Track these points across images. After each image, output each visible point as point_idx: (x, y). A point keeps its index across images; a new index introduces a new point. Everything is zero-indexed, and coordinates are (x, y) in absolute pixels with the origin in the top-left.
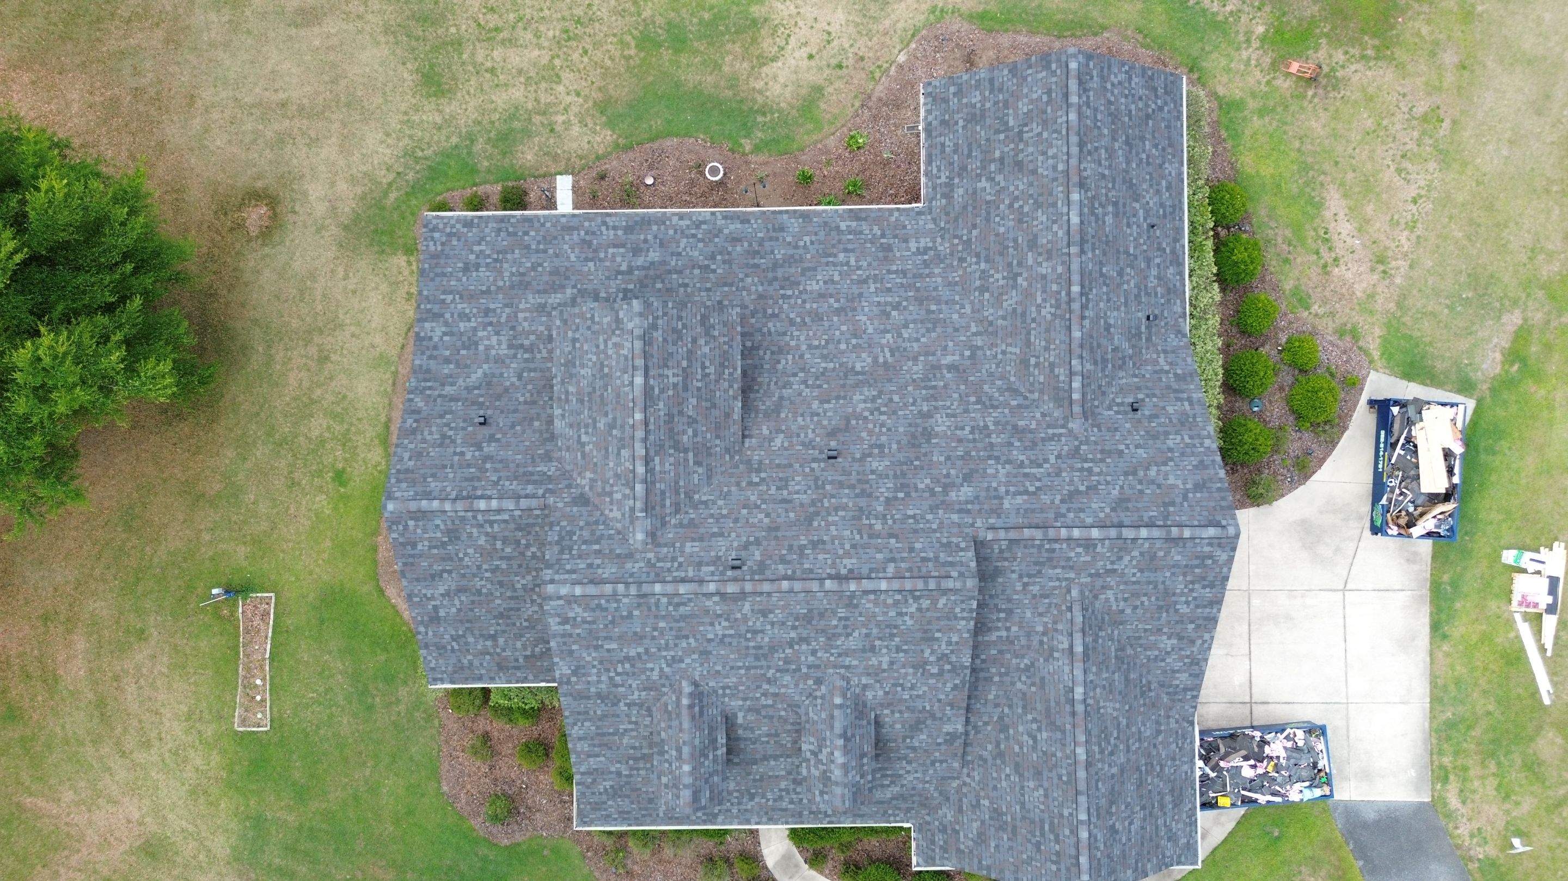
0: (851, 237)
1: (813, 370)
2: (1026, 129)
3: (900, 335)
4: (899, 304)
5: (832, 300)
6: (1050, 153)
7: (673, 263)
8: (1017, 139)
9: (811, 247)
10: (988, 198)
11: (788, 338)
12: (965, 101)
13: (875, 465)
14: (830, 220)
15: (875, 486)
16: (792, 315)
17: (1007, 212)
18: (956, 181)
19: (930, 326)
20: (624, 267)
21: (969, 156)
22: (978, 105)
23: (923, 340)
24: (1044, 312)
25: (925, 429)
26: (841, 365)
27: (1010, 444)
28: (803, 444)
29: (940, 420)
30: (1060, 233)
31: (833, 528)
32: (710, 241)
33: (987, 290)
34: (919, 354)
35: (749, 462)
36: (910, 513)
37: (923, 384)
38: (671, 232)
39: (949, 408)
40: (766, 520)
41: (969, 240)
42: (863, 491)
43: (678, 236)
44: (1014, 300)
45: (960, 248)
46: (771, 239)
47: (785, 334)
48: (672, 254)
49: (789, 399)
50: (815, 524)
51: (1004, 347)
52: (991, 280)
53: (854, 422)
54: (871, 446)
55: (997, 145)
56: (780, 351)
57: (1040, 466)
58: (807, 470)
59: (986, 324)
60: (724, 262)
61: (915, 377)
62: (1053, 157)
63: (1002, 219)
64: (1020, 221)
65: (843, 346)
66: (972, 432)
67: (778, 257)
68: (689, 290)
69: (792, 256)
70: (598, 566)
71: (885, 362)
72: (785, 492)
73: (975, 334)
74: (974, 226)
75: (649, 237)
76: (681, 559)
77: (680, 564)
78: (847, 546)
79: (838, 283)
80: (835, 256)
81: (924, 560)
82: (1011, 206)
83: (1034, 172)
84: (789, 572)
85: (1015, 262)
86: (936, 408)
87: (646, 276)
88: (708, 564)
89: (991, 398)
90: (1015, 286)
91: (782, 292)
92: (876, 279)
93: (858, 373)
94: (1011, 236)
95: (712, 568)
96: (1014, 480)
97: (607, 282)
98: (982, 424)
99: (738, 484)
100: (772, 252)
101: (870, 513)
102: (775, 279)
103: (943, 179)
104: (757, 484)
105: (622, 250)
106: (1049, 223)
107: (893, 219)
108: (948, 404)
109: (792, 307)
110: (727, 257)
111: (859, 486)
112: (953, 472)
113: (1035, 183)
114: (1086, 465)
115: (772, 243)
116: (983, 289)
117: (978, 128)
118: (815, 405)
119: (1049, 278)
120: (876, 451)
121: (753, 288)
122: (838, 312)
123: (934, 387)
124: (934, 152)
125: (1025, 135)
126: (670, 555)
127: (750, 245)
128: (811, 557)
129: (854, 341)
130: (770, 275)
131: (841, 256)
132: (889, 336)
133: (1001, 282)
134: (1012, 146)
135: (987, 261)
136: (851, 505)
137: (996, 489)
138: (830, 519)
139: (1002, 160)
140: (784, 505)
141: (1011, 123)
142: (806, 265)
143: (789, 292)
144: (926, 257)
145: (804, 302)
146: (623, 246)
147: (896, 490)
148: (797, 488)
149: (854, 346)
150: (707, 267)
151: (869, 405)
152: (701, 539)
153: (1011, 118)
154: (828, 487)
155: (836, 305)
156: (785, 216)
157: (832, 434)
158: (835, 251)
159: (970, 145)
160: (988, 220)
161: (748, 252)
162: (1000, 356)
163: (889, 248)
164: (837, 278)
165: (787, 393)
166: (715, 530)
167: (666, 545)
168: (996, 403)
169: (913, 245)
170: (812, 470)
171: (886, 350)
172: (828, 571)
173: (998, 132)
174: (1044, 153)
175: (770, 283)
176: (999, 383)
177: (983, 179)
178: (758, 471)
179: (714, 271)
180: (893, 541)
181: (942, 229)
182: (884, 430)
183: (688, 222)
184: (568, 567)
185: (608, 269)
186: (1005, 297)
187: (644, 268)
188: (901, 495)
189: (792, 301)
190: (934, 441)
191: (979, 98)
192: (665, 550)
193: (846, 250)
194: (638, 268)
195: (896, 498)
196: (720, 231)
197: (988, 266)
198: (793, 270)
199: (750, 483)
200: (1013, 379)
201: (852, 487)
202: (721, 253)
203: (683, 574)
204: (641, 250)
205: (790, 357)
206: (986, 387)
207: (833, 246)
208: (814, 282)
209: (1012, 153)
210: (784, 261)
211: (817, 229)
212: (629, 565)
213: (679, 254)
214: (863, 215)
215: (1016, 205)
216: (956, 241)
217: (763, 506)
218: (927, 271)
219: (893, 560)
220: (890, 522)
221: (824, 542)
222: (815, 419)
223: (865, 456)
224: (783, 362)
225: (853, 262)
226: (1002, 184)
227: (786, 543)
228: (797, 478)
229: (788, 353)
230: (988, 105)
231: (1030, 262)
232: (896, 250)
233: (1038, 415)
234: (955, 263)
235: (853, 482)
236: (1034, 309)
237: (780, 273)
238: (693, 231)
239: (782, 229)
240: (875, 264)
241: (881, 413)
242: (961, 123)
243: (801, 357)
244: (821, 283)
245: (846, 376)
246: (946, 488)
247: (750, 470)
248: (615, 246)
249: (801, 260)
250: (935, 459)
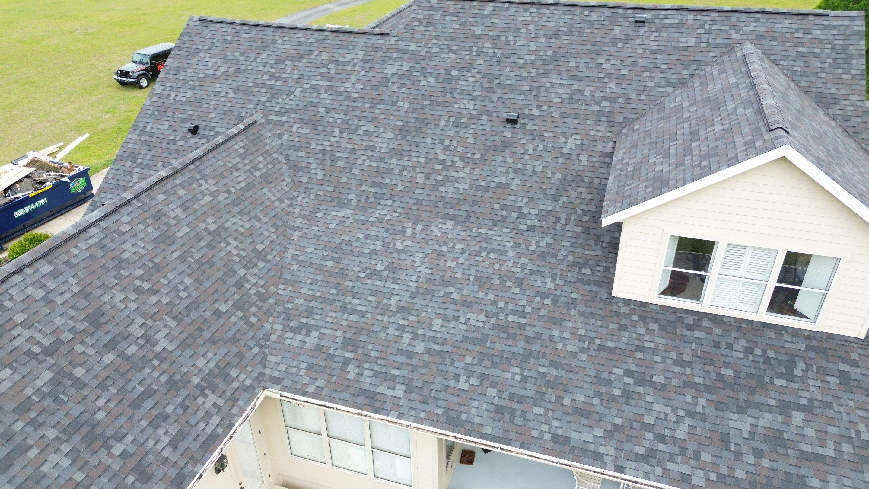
0: (394, 372)
1: (508, 230)
2: (36, 349)
3: (385, 246)
4: (369, 276)
5: (455, 296)
6: (41, 293)
7: (701, 402)
8: (64, 349)
9: (461, 371)
10: (173, 324)
11: (529, 267)
12: (79, 477)
13: (470, 106)
14: (416, 404)
15: (478, 84)
16: (517, 290)
17: (165, 290)
18: (196, 380)
19: (345, 247)
20: (798, 417)
21: (149, 393)
22: (66, 448)
23: (361, 236)
24: (213, 189)
25: (404, 138)
26: (470, 229)
27: (328, 111)
28: (542, 137)
29: (384, 145)
30: (125, 219)
31: (533, 48)
32: (631, 421)
33: (255, 250)
34: (373, 224)
35: (611, 123)
36: (452, 56)
37: (385, 191)
38: (706, 457)
39: (369, 157)
40: (600, 61)
41: (237, 306)
42: (491, 81)
43: (692, 446)
44: (234, 220)
45: (254, 309)
46: (522, 400)
47: (532, 272)
48: (703, 417)
49: (546, 196)
50: (550, 53)
51: (277, 203)
52: (243, 254)
53: (477, 156)
54: (467, 125)
55: (98, 368)
56: (543, 256)
57: (313, 87)
58: (545, 108)
59: (281, 230)
60: (609, 382)
61: (389, 202)
62: (43, 286)
63: (176, 288)
64: (158, 268)
65: (460, 246)
66: (359, 127)
67: (517, 370)
68: (673, 355)
69: (494, 365)
70: (797, 31)
71: (415, 224)
72: (575, 87)
73: (299, 229)
74: (217, 313)
75: (751, 459)
76: (702, 31)
77: (702, 26)
78: (523, 30)
79: (439, 315)
80: (428, 351)
81: (455, 14)
82: (153, 291)
83: (85, 294)
84: (586, 13)
85: (202, 244)
86: (382, 159)
87: (752, 392)
88: (671, 24)
89: (321, 163)
90: (222, 228)
91: (524, 321)
92: (385, 310)
93: (452, 218)
94: (183, 267)
95: (667, 21)
96: (343, 76)
97: (828, 399)
98: (345, 135)
99: (628, 101)
100: (524, 379)
101: (491, 60)
102: (528, 340)
103: (212, 398)
104: (605, 98)
105: (807, 448)
106: (126, 237)
107: (319, 383)
108: (367, 163)
109: (514, 300)
110: (603, 389)
111: (495, 86)
112: (395, 89)
113: (98, 283)
114: (272, 82)
115: (523, 393)
116: (262, 255)
117: (100, 416)
118: (516, 183)
119: (180, 202)
120: (463, 120)
121: (566, 335)
122: (452, 282)
123: (374, 184)
124: (195, 446)
125: (47, 342)
126: (713, 36)
127: (559, 399)
128: (561, 24)
129: (444, 248)
130: (536, 347)
131: (420, 347)
132: (399, 246)
133: (235, 243)
134: (79, 348)
135: (232, 272)
136: (508, 69)
137: (363, 68)
138: (533, 57)
139: (111, 346)
140: (580, 74)
141: (48, 375)
142: (478, 348)
143: (511, 318)
144: (304, 320)
145: (494, 303)
146: (803, 456)
147: (457, 78)
148: (560, 91)
149: (446, 244)
150: (639, 382)
151: (454, 174)
152: (676, 48)
153: (39, 382)
154: (527, 88)
155: (452, 290)
156: (488, 430)
157: (507, 144)
158: (426, 357)
159: (136, 404)
160: (196, 304)
161: (565, 391)
162: (288, 202)
163: (348, 343)
164: (438, 322)
165: (547, 205)
166: (659, 57)
167: (718, 45)
168: (320, 156)
169: (312, 340)
170: (539, 107)
171: (409, 234)
172: (548, 11)
173: (78, 383)
174: (49, 302)
175: (538, 336)
176: (304, 179)
177: (158, 348)
178: (601, 113)
179: (628, 373)
180: (478, 32)
181: (261, 347)
182: (447, 142)
183: (670, 466)
184: (834, 32)
185: (831, 421)
186: (242, 230)
187: (759, 406)
188: (455, 72)
189: (511, 306)
190: (401, 123)
191: (54, 458)
192: (718, 41)
193: (410, 355)
194: (770, 409)
195: (461, 70)
196: (609, 434)
197: (236, 267)
198: (498, 346)
199: (613, 100)
200: (289, 180)
201: (501, 86)
202: (613, 398)
203: (699, 17)
204: (766, 438)
205: (532, 248)
206: (320, 177)
207: (426, 365)
208: (472, 322)
209: (89, 341)
210: (509, 359)
211: (442, 395)
212: (761, 29)
213: (690, 414)
214: (361, 399)
215: (147, 286)
216: (253, 320)
217: (602, 75)
218: (312, 304)
219: (484, 16)
220: (475, 49)
221: (546, 36)
222: (520, 166)
223: (478, 117)
224: (542, 244)
225: (407, 338)
226: (139, 321)
227: (584, 38)
228: (559, 100)
229: (533, 252)
230: (52, 434)
231: (186, 229)
232: (339, 340)
233: (286, 137)
234: (272, 301)
235: (500, 91)
236: (220, 198)
237: (520, 346)
238: (661, 447)
239: (499, 411)
240: (377, 328)
241: (443, 162)
242: (118, 448)
243: (516, 245)
244: (462, 320)
245: (468, 217)
246: (409, 75)
247: (610, 115)
248: (821, 458)
249: (482, 357)
250: (407, 105)
